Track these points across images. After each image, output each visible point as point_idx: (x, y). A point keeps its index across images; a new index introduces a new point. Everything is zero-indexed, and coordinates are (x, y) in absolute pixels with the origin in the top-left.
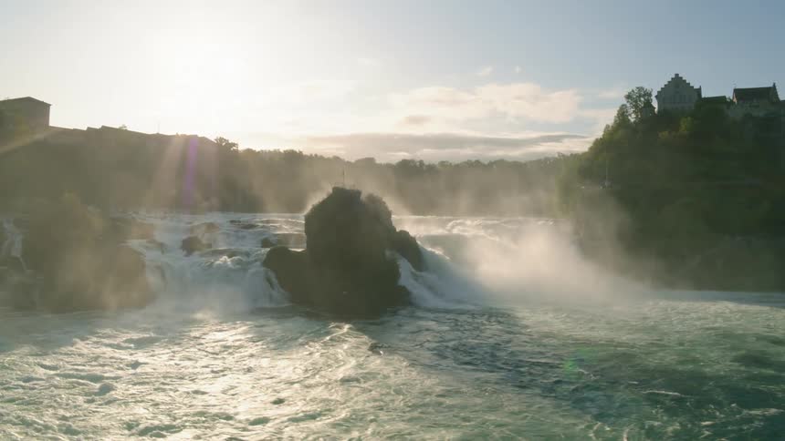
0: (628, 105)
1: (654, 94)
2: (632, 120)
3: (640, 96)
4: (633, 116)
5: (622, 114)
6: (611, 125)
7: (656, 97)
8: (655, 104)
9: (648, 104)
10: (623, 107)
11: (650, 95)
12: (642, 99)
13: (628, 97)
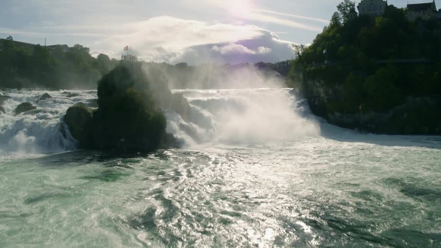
0: (339, 12)
1: (357, 5)
2: (342, 22)
3: (347, 6)
4: (342, 20)
5: (335, 18)
6: (328, 26)
7: (358, 7)
8: (357, 11)
9: (353, 10)
10: (336, 14)
11: (354, 5)
12: (348, 8)
13: (339, 7)
